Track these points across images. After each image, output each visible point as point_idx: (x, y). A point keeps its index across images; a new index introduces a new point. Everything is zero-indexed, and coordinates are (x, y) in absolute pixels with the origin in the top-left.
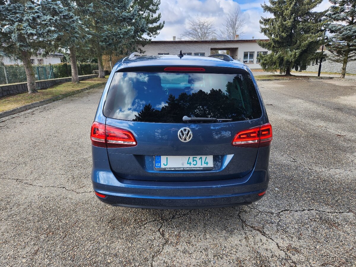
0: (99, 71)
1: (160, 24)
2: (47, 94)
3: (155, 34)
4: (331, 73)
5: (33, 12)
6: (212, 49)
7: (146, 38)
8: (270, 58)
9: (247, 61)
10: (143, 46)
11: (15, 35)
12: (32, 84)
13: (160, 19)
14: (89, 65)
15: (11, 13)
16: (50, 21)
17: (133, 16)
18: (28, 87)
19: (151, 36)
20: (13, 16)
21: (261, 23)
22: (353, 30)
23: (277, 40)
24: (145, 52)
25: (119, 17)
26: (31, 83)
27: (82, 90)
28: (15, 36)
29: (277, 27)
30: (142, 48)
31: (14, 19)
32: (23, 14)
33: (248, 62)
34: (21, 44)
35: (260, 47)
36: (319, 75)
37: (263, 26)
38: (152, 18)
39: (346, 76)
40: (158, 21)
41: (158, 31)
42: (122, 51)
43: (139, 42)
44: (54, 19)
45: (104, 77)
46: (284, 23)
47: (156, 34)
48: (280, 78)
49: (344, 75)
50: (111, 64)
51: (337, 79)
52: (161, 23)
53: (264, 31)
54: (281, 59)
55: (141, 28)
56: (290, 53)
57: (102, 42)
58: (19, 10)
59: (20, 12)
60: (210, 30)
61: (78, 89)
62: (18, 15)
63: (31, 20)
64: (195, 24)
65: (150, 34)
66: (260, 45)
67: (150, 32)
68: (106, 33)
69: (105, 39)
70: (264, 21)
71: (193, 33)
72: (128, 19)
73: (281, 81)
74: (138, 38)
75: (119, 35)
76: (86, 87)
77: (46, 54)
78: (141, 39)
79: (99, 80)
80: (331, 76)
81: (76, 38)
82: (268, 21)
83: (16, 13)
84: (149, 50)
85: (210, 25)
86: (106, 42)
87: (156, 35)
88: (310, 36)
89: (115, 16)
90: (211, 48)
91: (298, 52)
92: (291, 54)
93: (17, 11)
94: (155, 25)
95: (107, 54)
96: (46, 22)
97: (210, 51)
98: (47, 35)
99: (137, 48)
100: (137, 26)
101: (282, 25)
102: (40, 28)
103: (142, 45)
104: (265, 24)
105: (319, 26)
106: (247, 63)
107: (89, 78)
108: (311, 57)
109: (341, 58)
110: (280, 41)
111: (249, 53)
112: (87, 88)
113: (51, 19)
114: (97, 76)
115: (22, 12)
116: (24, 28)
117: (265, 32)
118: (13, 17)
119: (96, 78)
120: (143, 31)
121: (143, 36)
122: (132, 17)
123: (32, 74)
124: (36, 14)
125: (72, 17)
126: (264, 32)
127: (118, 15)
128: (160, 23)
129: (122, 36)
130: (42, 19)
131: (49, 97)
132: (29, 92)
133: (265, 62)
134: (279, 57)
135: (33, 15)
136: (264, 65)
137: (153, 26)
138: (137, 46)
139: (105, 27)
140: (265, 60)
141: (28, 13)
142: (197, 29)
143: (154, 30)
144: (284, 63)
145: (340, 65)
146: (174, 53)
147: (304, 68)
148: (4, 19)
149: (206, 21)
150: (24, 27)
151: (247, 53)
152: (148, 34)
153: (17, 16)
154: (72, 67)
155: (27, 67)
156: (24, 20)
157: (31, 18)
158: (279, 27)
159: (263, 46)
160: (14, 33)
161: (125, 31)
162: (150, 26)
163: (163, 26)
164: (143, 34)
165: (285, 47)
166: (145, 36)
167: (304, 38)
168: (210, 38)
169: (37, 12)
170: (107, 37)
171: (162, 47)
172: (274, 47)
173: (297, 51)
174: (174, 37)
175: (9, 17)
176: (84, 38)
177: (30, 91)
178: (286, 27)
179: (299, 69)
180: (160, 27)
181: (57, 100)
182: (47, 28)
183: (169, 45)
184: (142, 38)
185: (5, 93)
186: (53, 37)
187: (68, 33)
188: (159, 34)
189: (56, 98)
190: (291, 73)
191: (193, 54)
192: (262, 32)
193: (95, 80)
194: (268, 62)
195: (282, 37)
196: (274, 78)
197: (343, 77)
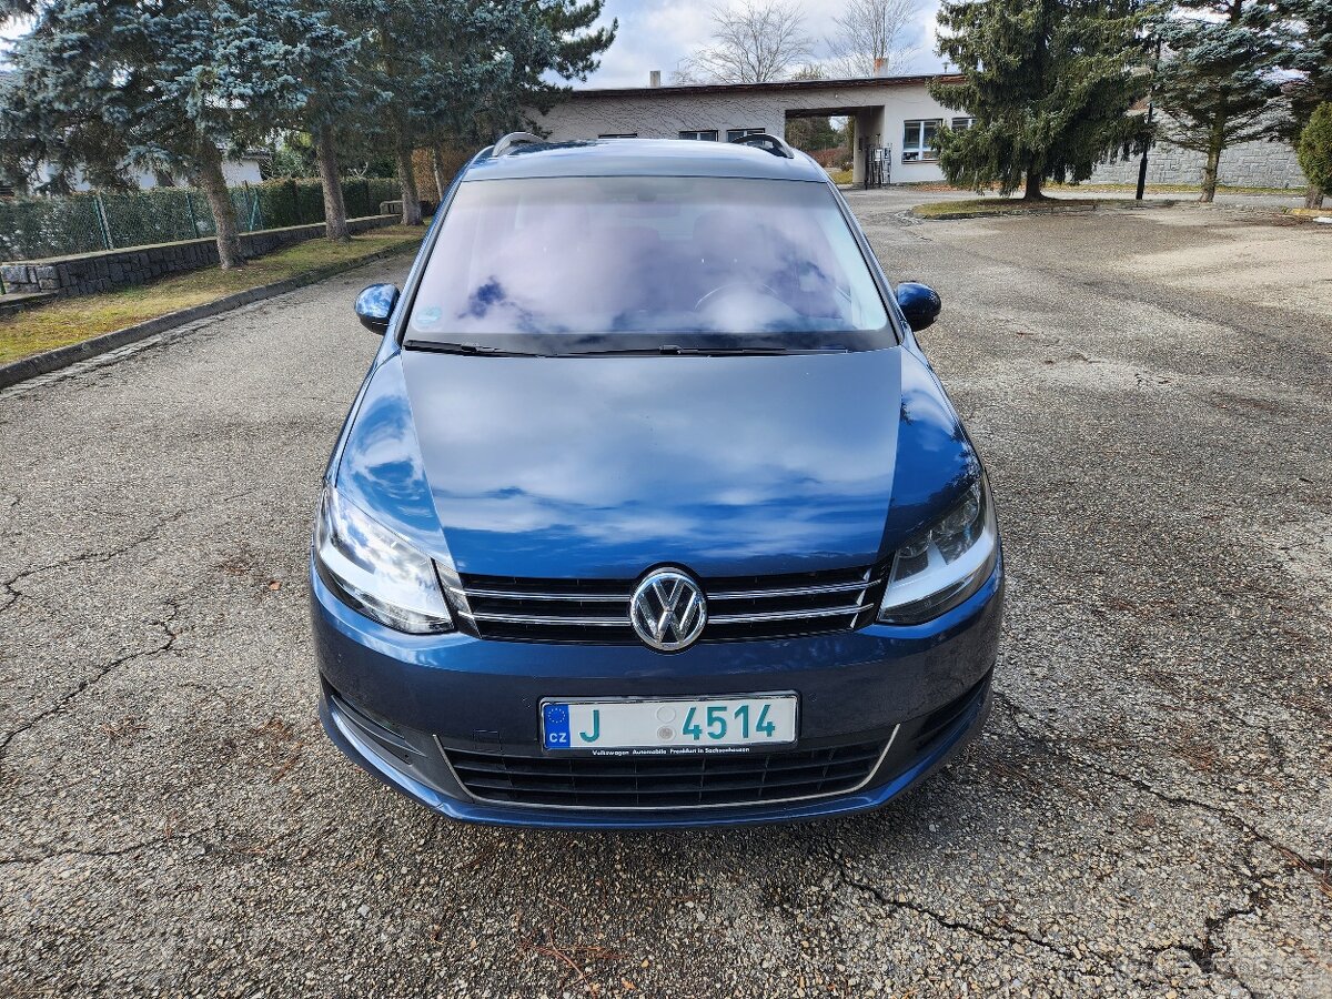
0: (404, 201)
1: (600, 34)
2: (278, 267)
3: (584, 69)
4: (1171, 187)
5: (236, 33)
6: (791, 115)
7: (552, 85)
8: (969, 142)
9: (917, 154)
10: (544, 114)
11: (195, 100)
12: (230, 240)
13: (602, 10)
14: (365, 184)
15: (177, 37)
16: (284, 57)
17: (509, 22)
18: (220, 249)
19: (568, 77)
20: (185, 46)
21: (942, 20)
22: (1229, 40)
23: (991, 80)
24: (550, 133)
25: (466, 26)
26: (227, 238)
27: (364, 258)
28: (195, 104)
29: (988, 34)
30: (542, 121)
31: (188, 55)
32: (208, 40)
33: (920, 157)
34: (210, 124)
35: (938, 104)
36: (1139, 196)
37: (948, 32)
38: (572, 8)
39: (1218, 197)
40: (593, 18)
41: (595, 57)
42: (474, 132)
43: (529, 99)
44: (297, 50)
45: (419, 223)
46: (1013, 19)
47: (590, 67)
48: (1003, 208)
49: (1210, 189)
50: (440, 177)
51: (1188, 206)
52: (603, 30)
53: (948, 46)
54: (1003, 144)
55: (537, 54)
56: (1031, 123)
57: (416, 105)
58: (198, 29)
59: (202, 35)
60: (789, 38)
61: (353, 256)
62: (196, 43)
63: (234, 56)
64: (732, 19)
65: (568, 70)
66: (937, 96)
67: (565, 59)
68: (428, 76)
69: (426, 97)
70: (951, 13)
71: (727, 53)
72: (492, 31)
73: (1001, 219)
74: (527, 86)
75: (469, 82)
76: (373, 250)
77: (239, 151)
78: (536, 88)
79: (405, 233)
80: (1172, 197)
81: (350, 102)
82: (965, 14)
83: (190, 38)
84: (566, 124)
85: (788, 23)
86: (427, 109)
87: (587, 72)
88: (1099, 62)
89: (453, 22)
90: (787, 111)
91: (1056, 119)
92: (1036, 124)
93: (194, 32)
94: (583, 33)
95: (426, 145)
96: (273, 62)
97: (783, 120)
98: (280, 97)
99: (523, 119)
100: (523, 47)
101: (1006, 25)
102: (258, 78)
103: (540, 109)
104: (957, 25)
105: (1128, 27)
106: (917, 162)
107: (372, 226)
108: (1102, 132)
109: (1204, 133)
110: (1001, 81)
111: (922, 123)
112: (377, 255)
113: (287, 53)
114: (397, 221)
115: (206, 33)
116: (221, 82)
117: (953, 52)
118: (184, 50)
119: (393, 228)
120: (541, 63)
121: (541, 78)
122: (507, 25)
123: (230, 213)
124: (245, 40)
125: (339, 42)
126: (951, 52)
127: (463, 20)
128: (599, 28)
129: (477, 86)
130: (263, 53)
131: (284, 276)
132: (225, 266)
133: (956, 155)
134: (997, 138)
135: (237, 42)
136: (951, 166)
137: (576, 39)
138: (524, 112)
139: (426, 58)
140: (957, 149)
141: (222, 36)
142: (741, 38)
143: (580, 56)
144: (1016, 156)
145: (1200, 159)
146: (656, 133)
147: (1083, 172)
148: (163, 58)
149: (774, 8)
150: (220, 79)
151: (917, 123)
152: (561, 68)
153: (195, 48)
154: (325, 190)
155: (215, 192)
156: (218, 56)
157: (235, 51)
158: (996, 32)
159: (949, 100)
160: (193, 96)
161: (487, 71)
162: (567, 37)
163: (611, 38)
164: (542, 71)
165: (1018, 101)
166: (550, 77)
167: (1080, 68)
168: (790, 72)
169: (247, 34)
170: (431, 89)
171: (611, 108)
172: (983, 103)
173: (1052, 115)
174: (655, 75)
175: (174, 50)
176: (372, 101)
177: (226, 263)
178: (1018, 32)
179: (1069, 176)
180: (600, 43)
181: (306, 285)
182: (280, 79)
183: (636, 104)
184: (539, 83)
185: (157, 269)
186: (298, 104)
187: (326, 87)
188: (598, 66)
189: (303, 280)
190: (1045, 193)
191: (723, 135)
192: (943, 50)
193: (394, 232)
194: (966, 156)
195: (1004, 69)
196: (983, 208)
197: (1210, 199)
